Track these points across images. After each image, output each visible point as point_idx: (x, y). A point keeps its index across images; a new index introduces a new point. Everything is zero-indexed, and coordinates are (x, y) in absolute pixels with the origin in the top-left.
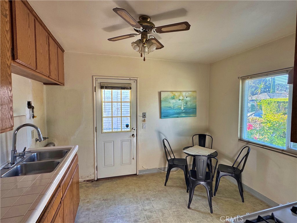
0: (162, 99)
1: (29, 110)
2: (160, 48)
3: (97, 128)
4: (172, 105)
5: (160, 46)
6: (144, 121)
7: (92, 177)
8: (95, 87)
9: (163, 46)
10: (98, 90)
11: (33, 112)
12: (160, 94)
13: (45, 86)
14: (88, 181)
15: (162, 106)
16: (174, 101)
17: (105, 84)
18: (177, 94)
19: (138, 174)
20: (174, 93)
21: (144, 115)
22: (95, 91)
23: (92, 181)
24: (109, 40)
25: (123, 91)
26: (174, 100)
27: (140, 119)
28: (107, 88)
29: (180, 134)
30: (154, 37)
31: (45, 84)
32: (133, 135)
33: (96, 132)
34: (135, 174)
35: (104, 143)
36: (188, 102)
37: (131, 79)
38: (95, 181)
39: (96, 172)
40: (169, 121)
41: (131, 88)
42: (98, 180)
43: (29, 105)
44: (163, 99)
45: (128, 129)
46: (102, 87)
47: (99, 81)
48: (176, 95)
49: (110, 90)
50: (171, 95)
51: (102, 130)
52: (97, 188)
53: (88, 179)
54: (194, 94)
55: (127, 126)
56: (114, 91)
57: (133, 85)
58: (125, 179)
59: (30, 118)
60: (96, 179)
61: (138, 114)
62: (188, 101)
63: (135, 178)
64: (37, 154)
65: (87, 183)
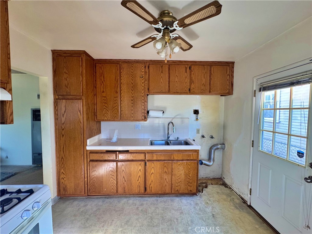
1: (195, 115)
3: (255, 143)
8: (255, 91)
10: (258, 94)
11: (197, 117)
14: (242, 198)
17: (264, 84)
22: (255, 96)
31: (221, 96)
33: (253, 146)
38: (247, 204)
42: (250, 207)
43: (196, 112)
46: (260, 90)
47: (260, 81)
55: (300, 155)
60: (249, 204)
65: (239, 199)
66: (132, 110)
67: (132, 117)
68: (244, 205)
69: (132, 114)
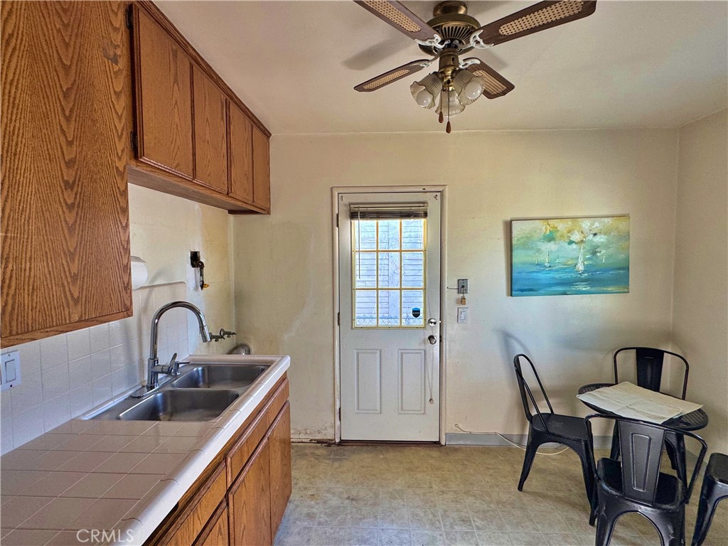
0: (514, 242)
1: (195, 271)
2: (504, 93)
3: (342, 316)
4: (545, 259)
5: (504, 87)
6: (462, 301)
7: (328, 435)
8: (338, 215)
9: (510, 87)
10: (345, 222)
11: (202, 275)
12: (509, 226)
13: (231, 217)
14: (319, 442)
15: (515, 260)
16: (552, 246)
17: (361, 206)
18: (562, 226)
19: (443, 443)
20: (551, 222)
21: (462, 286)
22: (338, 226)
23: (328, 443)
24: (359, 88)
25: (405, 221)
26: (552, 242)
27: (451, 295)
28: (365, 215)
29: (572, 343)
30: (478, 62)
31: (231, 212)
32: (431, 338)
33: (339, 324)
34: (435, 443)
35: (358, 354)
36: (598, 250)
37: (428, 189)
38: (335, 443)
39: (338, 422)
40: (535, 305)
41: (425, 215)
42: (343, 443)
43: (195, 259)
44: (518, 240)
45: (419, 322)
46: (353, 215)
47: (347, 199)
48: (559, 228)
49: (373, 222)
50: (544, 228)
51: (352, 320)
52: (336, 464)
53: (319, 437)
54: (622, 225)
55: (416, 313)
56: (382, 222)
57: (433, 207)
58: (409, 451)
59: (196, 289)
60: (337, 440)
61: (446, 284)
62: (598, 247)
63: (435, 453)
64: (203, 370)
65: (318, 448)
66: (72, 255)
67: (76, 301)
68: (334, 448)
69: (75, 278)
